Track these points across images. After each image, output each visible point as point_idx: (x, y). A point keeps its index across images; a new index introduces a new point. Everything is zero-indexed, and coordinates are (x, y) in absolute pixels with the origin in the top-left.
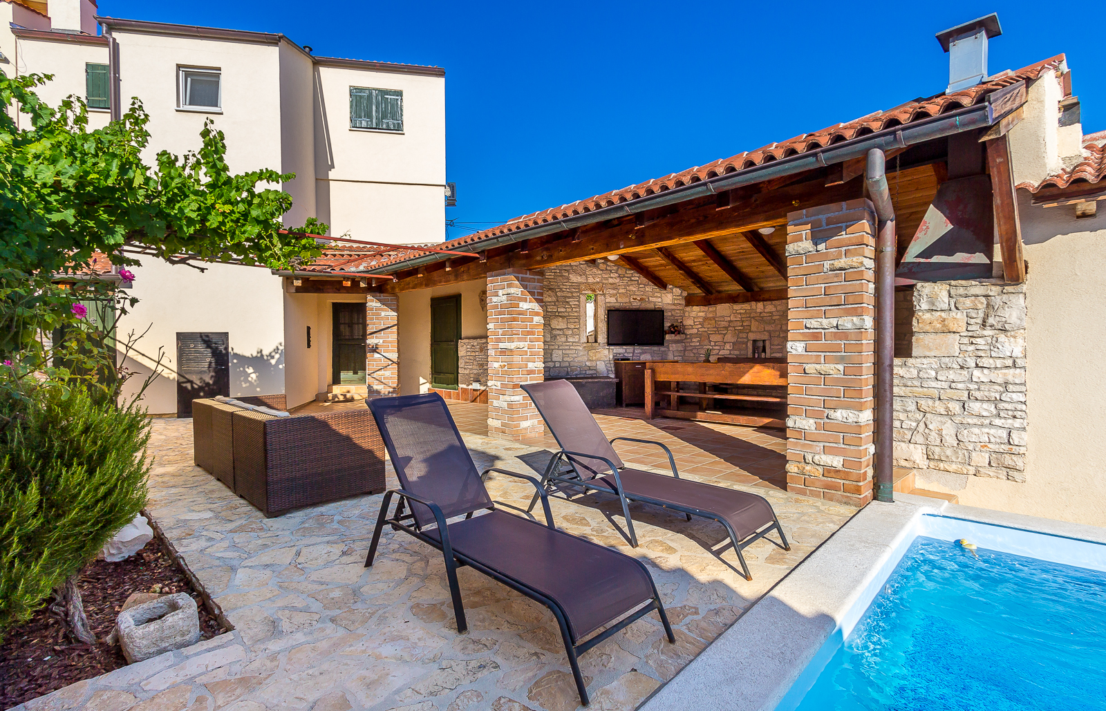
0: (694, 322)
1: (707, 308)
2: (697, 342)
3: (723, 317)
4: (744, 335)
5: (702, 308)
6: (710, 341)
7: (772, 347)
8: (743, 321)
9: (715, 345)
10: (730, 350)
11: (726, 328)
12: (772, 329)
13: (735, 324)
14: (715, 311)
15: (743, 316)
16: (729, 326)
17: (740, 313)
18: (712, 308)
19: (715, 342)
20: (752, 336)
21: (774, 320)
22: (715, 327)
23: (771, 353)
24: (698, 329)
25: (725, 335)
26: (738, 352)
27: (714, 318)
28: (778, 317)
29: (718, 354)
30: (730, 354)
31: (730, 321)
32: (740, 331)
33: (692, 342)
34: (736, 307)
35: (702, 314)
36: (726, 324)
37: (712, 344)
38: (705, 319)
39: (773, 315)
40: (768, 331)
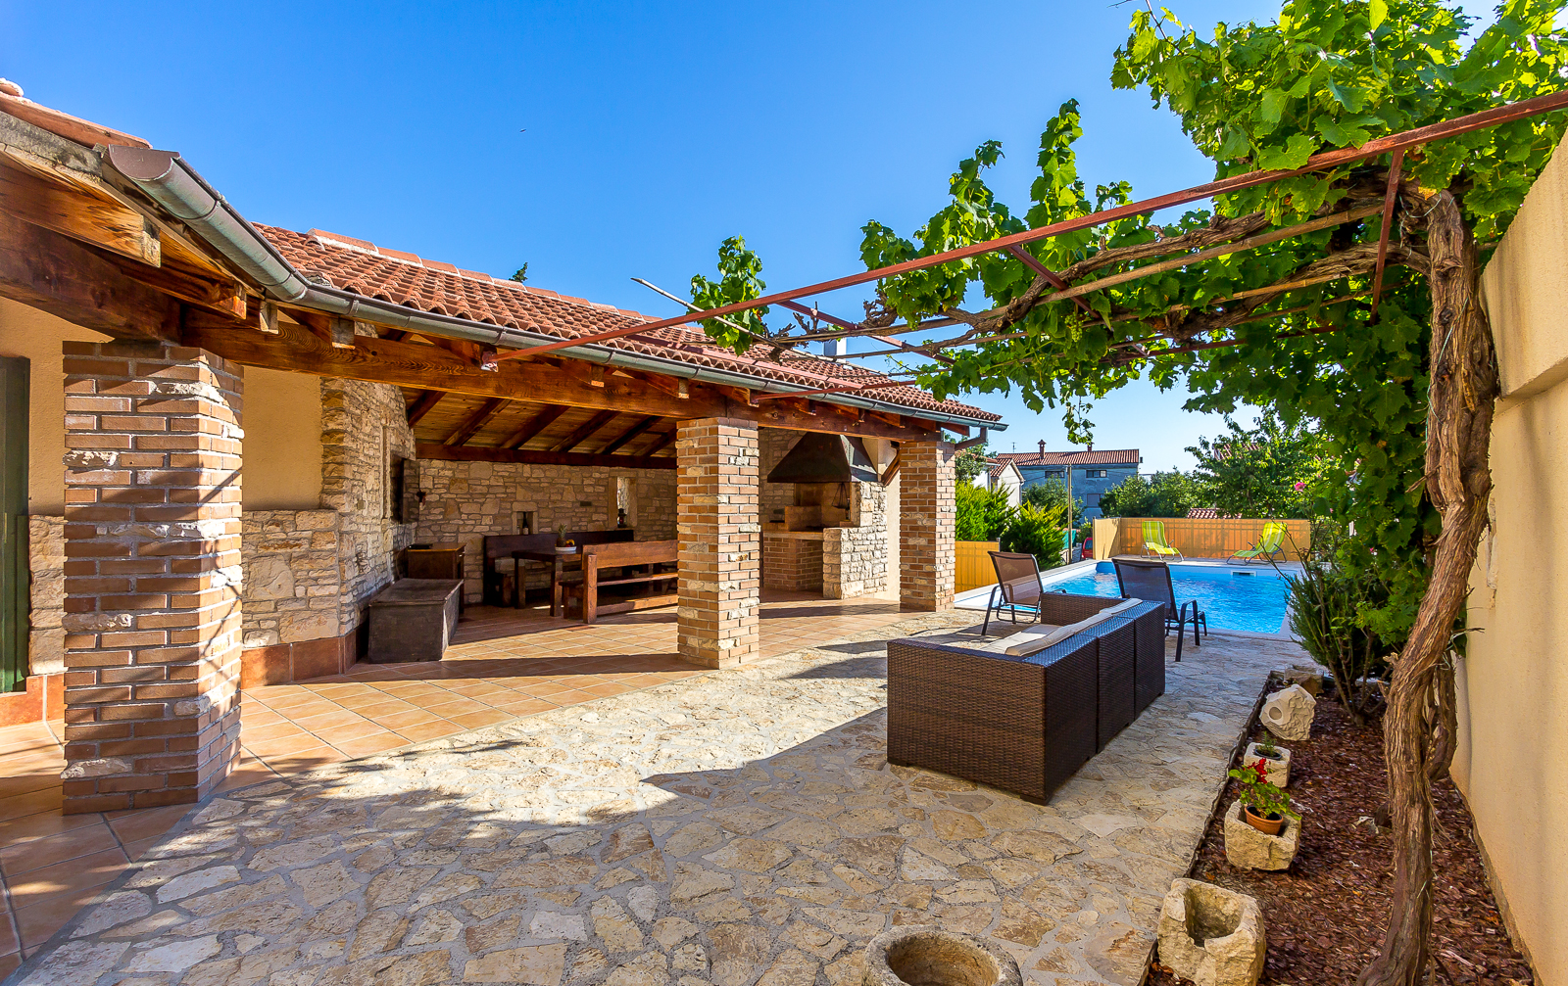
0: (434, 484)
1: (455, 465)
2: (440, 514)
3: (480, 479)
4: (508, 506)
5: (448, 464)
6: (461, 513)
7: (541, 520)
8: (506, 487)
9: (468, 519)
10: (490, 526)
11: (484, 495)
13: (496, 490)
14: (468, 470)
15: (506, 480)
16: (488, 493)
17: (503, 477)
18: (463, 466)
19: (469, 514)
20: (517, 507)
21: (543, 488)
22: (468, 493)
23: (539, 528)
24: (440, 495)
25: (482, 504)
26: (499, 528)
27: (466, 480)
29: (471, 532)
30: (490, 530)
31: (489, 486)
32: (502, 500)
33: (430, 514)
34: (499, 467)
35: (448, 473)
36: (485, 490)
37: (464, 517)
38: (453, 480)
39: (540, 483)
40: (537, 502)
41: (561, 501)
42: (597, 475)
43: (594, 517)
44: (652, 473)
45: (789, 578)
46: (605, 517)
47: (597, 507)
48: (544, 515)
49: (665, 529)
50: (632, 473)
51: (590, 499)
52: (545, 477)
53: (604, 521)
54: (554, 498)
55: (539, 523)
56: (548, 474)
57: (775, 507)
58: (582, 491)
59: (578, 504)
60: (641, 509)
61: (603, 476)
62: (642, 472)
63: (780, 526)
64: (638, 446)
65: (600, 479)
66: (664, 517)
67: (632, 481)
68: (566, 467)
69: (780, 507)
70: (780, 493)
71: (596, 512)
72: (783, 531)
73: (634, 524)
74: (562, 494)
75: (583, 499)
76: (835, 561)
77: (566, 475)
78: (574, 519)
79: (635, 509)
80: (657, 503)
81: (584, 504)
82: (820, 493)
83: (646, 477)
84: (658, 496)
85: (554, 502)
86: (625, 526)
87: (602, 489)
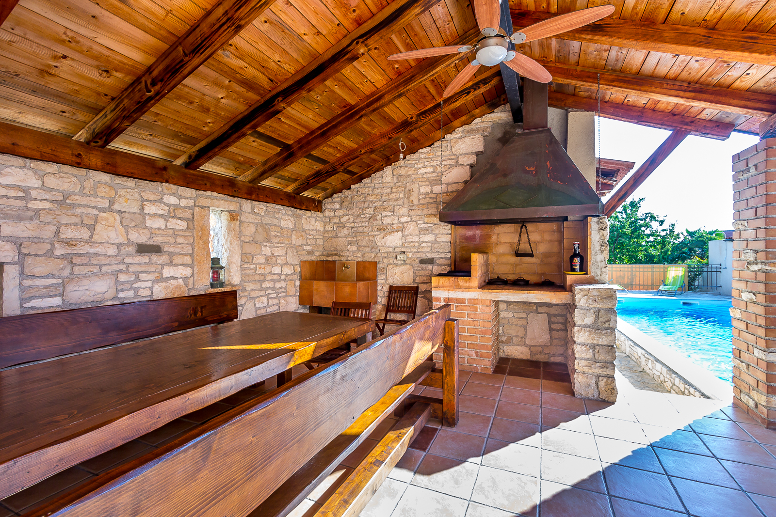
7: (28, 283)
12: (25, 234)
21: (37, 211)
23: (22, 300)
28: (47, 205)
40: (18, 243)
41: (90, 241)
42: (173, 200)
43: (168, 272)
44: (260, 208)
45: (479, 355)
46: (188, 272)
47: (171, 255)
48: (37, 271)
49: (278, 285)
50: (233, 204)
51: (158, 240)
52: (43, 187)
53: (185, 279)
54: (68, 233)
55: (22, 288)
56: (51, 182)
57: (424, 256)
58: (140, 225)
59: (132, 249)
60: (246, 258)
61: (183, 203)
62: (247, 205)
63: (462, 281)
64: (241, 164)
65: (177, 207)
66: (277, 270)
67: (233, 217)
68: (105, 177)
69: (429, 256)
70: (430, 237)
71: (171, 264)
72: (469, 288)
73: (236, 279)
74: (92, 228)
75: (143, 239)
76: (604, 341)
77: (103, 191)
78: (123, 277)
79: (237, 259)
80: (266, 251)
81: (143, 249)
82: (488, 237)
83: (253, 212)
84: (269, 241)
85: (69, 243)
86: (222, 284)
87: (183, 225)
